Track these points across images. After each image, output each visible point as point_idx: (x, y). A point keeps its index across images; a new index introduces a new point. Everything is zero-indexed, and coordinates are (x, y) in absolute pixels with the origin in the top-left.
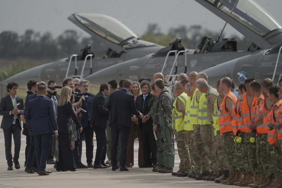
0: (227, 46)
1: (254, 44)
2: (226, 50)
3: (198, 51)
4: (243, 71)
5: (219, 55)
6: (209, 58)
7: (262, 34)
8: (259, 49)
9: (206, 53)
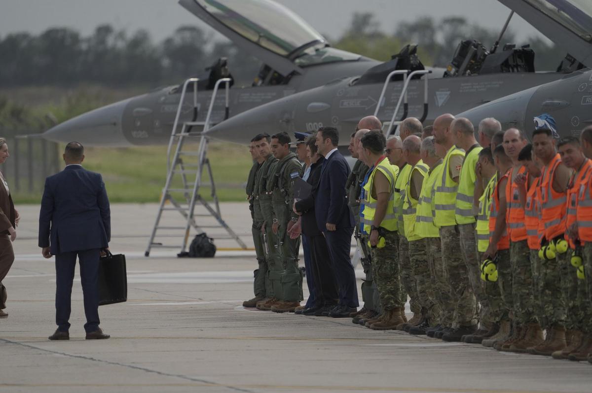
0: (514, 62)
1: (572, 57)
2: (511, 70)
3: (453, 71)
4: (546, 114)
5: (496, 80)
6: (474, 87)
7: (589, 37)
8: (581, 67)
9: (469, 75)
